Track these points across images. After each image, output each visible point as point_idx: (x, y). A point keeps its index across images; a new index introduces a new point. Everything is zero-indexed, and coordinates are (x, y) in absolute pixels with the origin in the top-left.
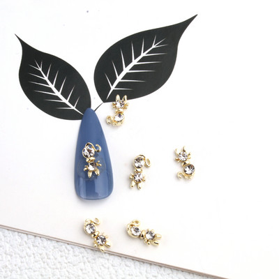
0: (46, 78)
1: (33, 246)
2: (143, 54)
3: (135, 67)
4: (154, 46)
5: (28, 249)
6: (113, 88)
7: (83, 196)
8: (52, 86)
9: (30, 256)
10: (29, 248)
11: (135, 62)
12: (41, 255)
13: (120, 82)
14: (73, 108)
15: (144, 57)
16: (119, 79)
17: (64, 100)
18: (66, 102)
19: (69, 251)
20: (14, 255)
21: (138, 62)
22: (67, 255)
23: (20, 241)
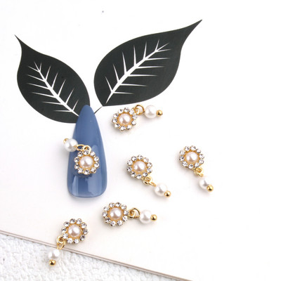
0: (45, 80)
1: (28, 267)
2: (145, 59)
3: (136, 71)
4: (156, 51)
5: (23, 271)
6: (113, 91)
7: (75, 194)
8: (51, 88)
9: (24, 278)
10: (24, 269)
11: (136, 66)
12: (36, 276)
13: (120, 86)
14: (71, 111)
15: (146, 62)
16: (120, 82)
17: (62, 103)
18: (65, 104)
19: (65, 273)
20: (8, 277)
21: (140, 66)
22: (63, 277)
23: (14, 262)
